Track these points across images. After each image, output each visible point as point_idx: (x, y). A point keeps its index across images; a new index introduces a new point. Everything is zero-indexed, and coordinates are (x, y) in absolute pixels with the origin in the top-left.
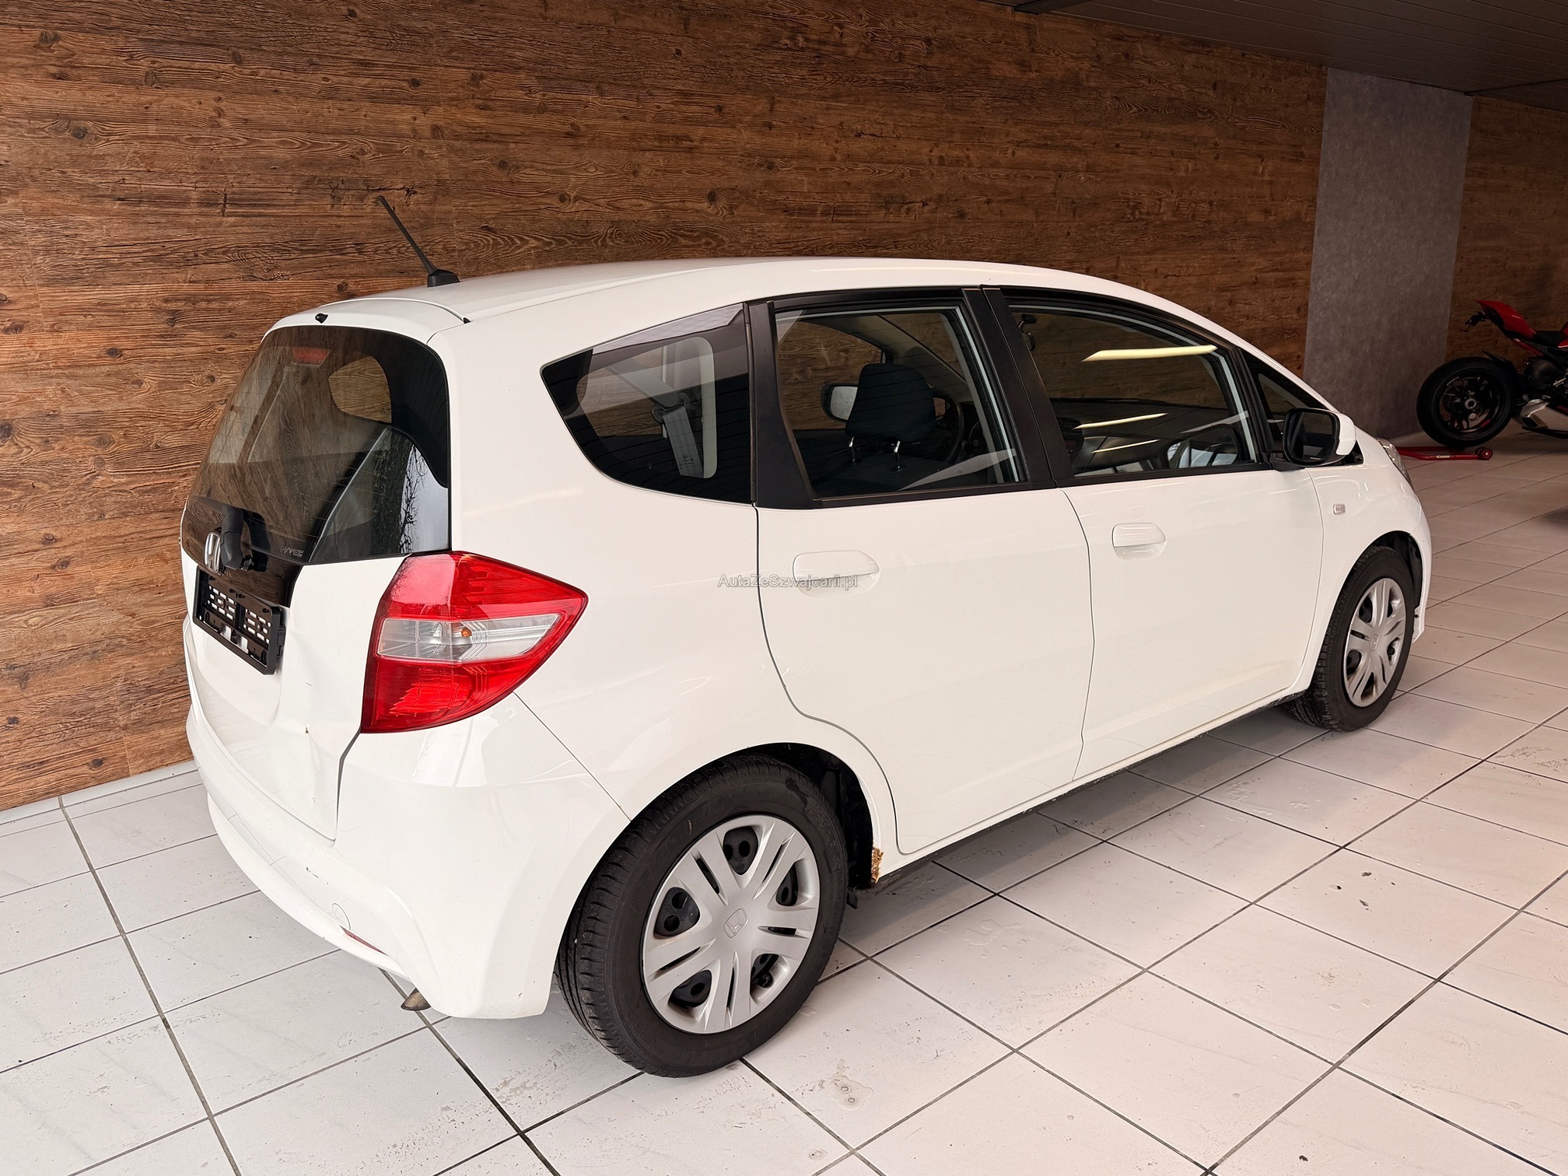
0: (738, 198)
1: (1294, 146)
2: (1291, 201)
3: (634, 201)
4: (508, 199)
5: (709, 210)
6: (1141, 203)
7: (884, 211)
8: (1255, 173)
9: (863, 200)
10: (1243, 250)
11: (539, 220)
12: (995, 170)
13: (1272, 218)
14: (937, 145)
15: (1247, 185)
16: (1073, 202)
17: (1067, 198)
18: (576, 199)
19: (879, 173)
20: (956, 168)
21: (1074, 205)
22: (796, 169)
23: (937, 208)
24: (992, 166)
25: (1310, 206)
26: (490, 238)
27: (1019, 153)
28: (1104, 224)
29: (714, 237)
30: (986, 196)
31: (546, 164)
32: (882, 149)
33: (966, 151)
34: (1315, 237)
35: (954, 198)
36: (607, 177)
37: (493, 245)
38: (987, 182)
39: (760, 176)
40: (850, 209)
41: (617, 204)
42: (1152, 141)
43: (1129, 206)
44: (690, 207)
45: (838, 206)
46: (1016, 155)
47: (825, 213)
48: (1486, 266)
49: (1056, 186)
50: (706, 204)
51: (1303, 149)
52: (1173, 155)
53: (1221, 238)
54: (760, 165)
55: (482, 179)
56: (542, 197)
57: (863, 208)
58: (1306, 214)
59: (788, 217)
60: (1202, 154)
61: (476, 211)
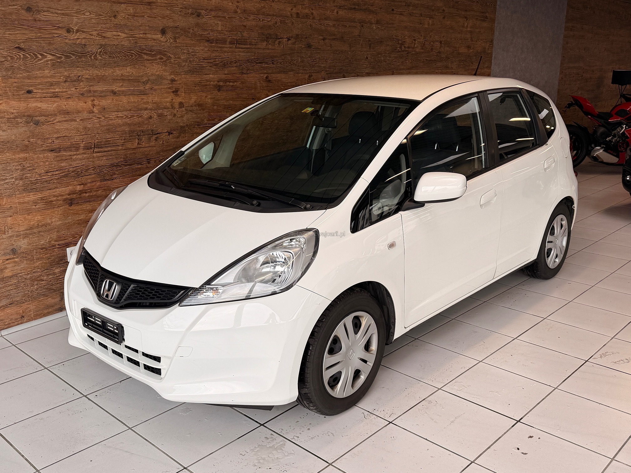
0: (179, 33)
1: (483, 13)
2: (481, 41)
3: (114, 33)
4: (33, 30)
5: (162, 39)
6: (405, 42)
7: (265, 43)
8: (463, 27)
9: (253, 36)
10: (457, 68)
11: (53, 44)
12: (328, 22)
13: (472, 50)
14: (295, 6)
15: (459, 33)
16: (369, 41)
17: (366, 38)
18: (78, 31)
19: (262, 21)
20: (306, 19)
21: (370, 42)
22: (214, 17)
23: (296, 42)
24: (326, 19)
25: (490, 44)
26: (21, 54)
27: (340, 12)
28: (386, 53)
29: (164, 55)
30: (323, 36)
31: (58, 10)
32: (264, 7)
33: (311, 10)
34: (493, 61)
35: (305, 37)
36: (97, 18)
37: (23, 58)
38: (323, 28)
39: (192, 20)
40: (246, 41)
41: (104, 35)
42: (411, 8)
43: (399, 43)
44: (150, 37)
45: (239, 39)
46: (339, 14)
47: (231, 43)
48: (574, 77)
49: (360, 31)
50: (159, 35)
51: (487, 15)
52: (422, 16)
53: (446, 61)
54: (192, 14)
55: (15, 17)
56: (55, 29)
57: (253, 41)
58: (488, 49)
59: (209, 44)
60: (437, 15)
61: (12, 37)
